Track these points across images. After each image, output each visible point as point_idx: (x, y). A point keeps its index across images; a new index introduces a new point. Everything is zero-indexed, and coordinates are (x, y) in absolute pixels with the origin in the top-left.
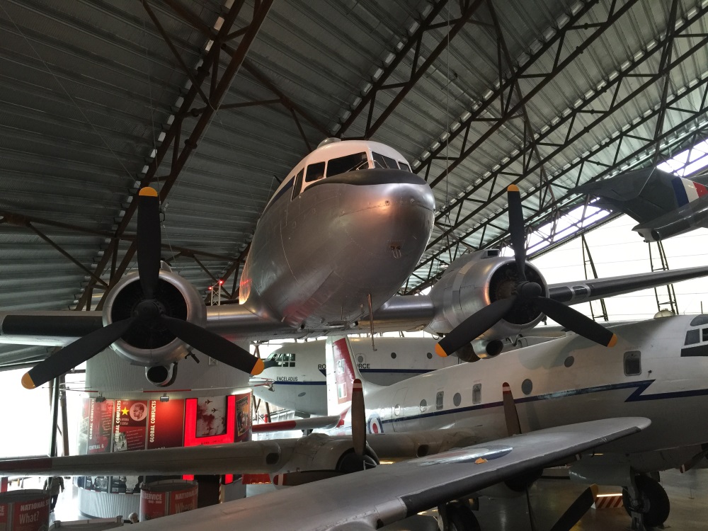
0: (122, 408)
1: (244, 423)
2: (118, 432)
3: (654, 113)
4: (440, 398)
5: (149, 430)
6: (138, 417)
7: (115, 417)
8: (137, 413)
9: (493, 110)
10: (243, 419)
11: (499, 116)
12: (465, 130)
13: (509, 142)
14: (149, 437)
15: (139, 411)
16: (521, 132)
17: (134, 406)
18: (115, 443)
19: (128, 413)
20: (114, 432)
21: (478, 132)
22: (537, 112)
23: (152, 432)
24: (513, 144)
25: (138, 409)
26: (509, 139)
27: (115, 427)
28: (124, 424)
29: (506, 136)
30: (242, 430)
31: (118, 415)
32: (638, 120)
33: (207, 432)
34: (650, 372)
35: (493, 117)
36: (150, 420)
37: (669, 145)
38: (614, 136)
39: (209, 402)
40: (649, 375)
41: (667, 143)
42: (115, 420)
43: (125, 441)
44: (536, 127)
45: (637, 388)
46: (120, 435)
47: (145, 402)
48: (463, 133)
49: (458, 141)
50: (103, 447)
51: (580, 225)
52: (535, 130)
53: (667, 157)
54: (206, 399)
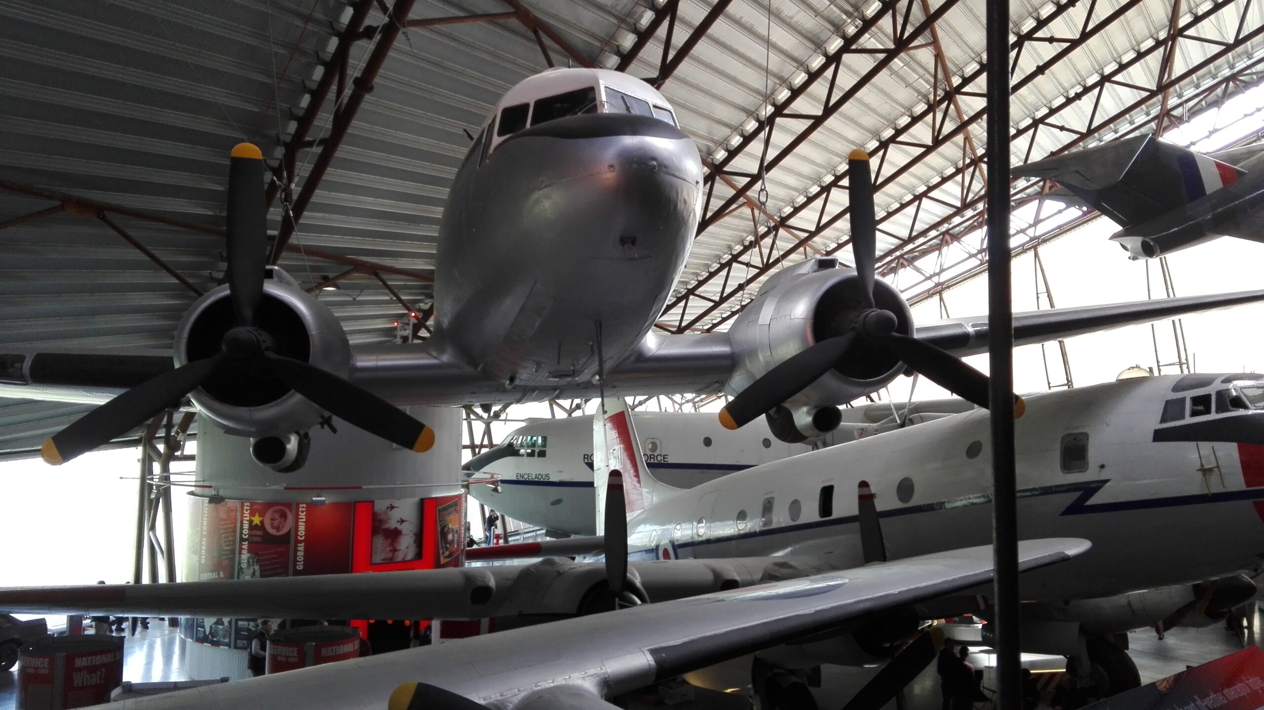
0: (252, 514)
1: (452, 542)
2: (245, 552)
3: (1158, 44)
4: (768, 507)
5: (296, 551)
6: (278, 529)
7: (242, 529)
8: (276, 523)
9: (880, 35)
10: (450, 537)
11: (892, 46)
12: (833, 67)
13: (909, 90)
14: (296, 561)
15: (279, 520)
16: (929, 73)
17: (271, 510)
18: (241, 569)
19: (262, 522)
20: (240, 553)
21: (855, 72)
22: (958, 39)
23: (301, 554)
24: (916, 95)
25: (277, 516)
26: (908, 85)
27: (241, 545)
28: (256, 539)
29: (903, 79)
30: (447, 553)
31: (246, 526)
32: (1132, 55)
33: (390, 555)
34: (1102, 467)
35: (881, 47)
36: (297, 535)
37: (1184, 99)
38: (1090, 81)
39: (392, 507)
40: (1100, 471)
41: (1180, 96)
42: (241, 533)
43: (257, 568)
44: (956, 65)
45: (1081, 493)
46: (249, 558)
47: (289, 505)
48: (829, 73)
49: (819, 88)
50: (222, 575)
51: (1031, 232)
52: (954, 70)
53: (1180, 120)
54: (387, 503)
